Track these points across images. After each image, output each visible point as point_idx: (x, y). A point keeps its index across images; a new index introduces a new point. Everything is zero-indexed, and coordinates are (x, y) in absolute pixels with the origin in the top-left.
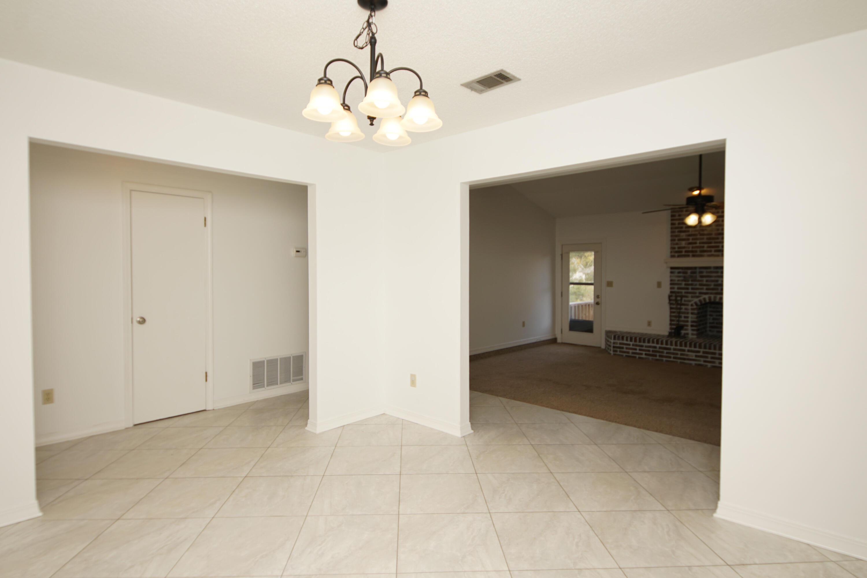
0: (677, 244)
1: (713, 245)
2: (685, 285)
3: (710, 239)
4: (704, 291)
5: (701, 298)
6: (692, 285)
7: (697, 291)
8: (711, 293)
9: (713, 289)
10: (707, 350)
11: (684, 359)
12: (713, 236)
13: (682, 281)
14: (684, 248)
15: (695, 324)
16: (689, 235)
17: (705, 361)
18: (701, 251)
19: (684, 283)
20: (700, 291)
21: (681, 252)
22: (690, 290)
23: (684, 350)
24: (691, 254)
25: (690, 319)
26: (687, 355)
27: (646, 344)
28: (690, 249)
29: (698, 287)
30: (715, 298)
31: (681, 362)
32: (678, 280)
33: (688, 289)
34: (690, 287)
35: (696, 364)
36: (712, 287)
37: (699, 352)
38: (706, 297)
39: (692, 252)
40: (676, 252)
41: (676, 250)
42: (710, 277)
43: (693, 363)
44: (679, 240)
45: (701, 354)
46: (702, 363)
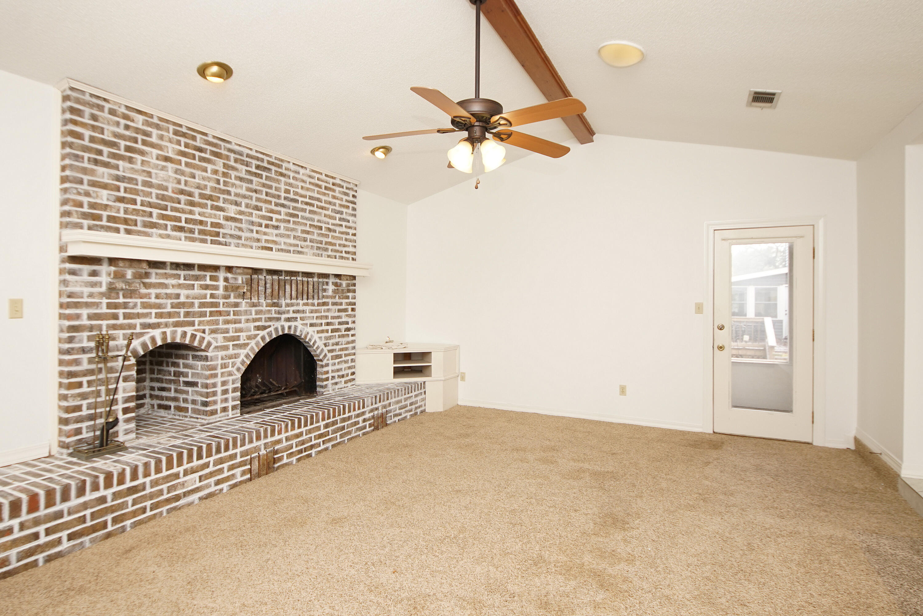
0: (87, 194)
1: (169, 213)
2: (109, 306)
3: (163, 198)
4: (153, 320)
5: (146, 338)
6: (125, 306)
7: (138, 322)
8: (166, 325)
9: (170, 315)
10: (223, 455)
11: (177, 498)
12: (170, 193)
13: (102, 295)
14: (105, 207)
15: (132, 404)
16: (118, 178)
17: (218, 483)
18: (146, 225)
19: (105, 301)
20: (142, 320)
21: (98, 218)
22: (121, 321)
23: (177, 476)
24: (122, 227)
25: (120, 396)
26: (183, 484)
27: (74, 502)
28: (122, 215)
29: (139, 310)
30: (174, 333)
31: (169, 511)
32: (91, 295)
33: (115, 317)
34: (121, 312)
35: (200, 499)
36: (169, 309)
37: (207, 465)
38: (157, 333)
39: (126, 221)
40: (85, 216)
41: (86, 209)
42: (165, 286)
43: (195, 497)
44: (93, 184)
45: (211, 468)
46: (213, 489)
